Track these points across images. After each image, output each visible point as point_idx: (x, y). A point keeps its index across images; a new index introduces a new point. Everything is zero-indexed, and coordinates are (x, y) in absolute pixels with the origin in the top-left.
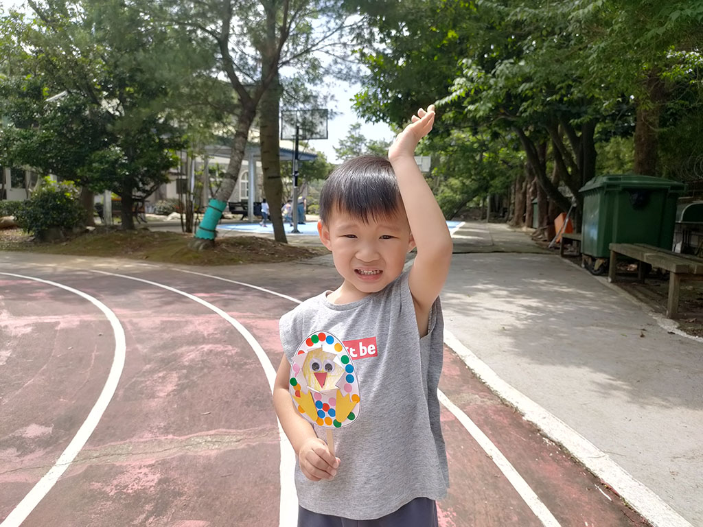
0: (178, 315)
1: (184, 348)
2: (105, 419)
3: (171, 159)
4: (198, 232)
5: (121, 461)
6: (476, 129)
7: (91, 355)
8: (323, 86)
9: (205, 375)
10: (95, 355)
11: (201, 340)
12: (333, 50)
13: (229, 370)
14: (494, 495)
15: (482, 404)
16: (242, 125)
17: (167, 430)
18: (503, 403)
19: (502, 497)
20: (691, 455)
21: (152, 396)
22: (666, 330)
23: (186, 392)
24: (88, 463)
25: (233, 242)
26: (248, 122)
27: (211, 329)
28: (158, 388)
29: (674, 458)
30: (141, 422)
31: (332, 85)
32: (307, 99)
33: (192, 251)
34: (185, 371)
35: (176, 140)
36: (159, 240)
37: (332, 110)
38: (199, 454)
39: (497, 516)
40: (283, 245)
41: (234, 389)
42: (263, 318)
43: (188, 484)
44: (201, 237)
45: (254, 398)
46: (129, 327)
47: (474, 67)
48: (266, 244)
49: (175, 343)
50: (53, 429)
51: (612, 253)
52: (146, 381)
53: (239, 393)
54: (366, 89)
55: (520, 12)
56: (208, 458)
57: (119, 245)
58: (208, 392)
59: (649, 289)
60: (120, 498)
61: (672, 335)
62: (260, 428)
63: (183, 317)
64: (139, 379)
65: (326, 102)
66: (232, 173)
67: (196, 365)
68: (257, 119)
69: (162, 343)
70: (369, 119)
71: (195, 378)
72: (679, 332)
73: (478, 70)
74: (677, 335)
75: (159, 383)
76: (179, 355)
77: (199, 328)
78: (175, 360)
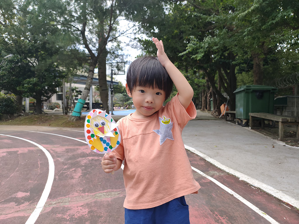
0: (72, 146)
1: (80, 159)
2: (53, 188)
5: (67, 205)
7: (38, 163)
9: (93, 168)
10: (40, 163)
11: (87, 155)
12: (130, 36)
14: (241, 209)
15: (220, 175)
16: (91, 67)
17: (85, 191)
18: (228, 174)
19: (244, 210)
21: (72, 178)
22: (281, 145)
23: (87, 176)
24: (52, 206)
26: (94, 66)
27: (89, 151)
28: (74, 175)
30: (71, 188)
33: (70, 122)
34: (84, 168)
36: (54, 118)
38: (103, 200)
39: (246, 217)
43: (103, 213)
44: (74, 116)
46: (52, 152)
49: (74, 157)
50: (30, 193)
51: (250, 117)
52: (67, 172)
54: (142, 53)
56: (108, 201)
57: (36, 120)
58: (97, 175)
59: (267, 131)
60: (73, 220)
63: (75, 147)
64: (63, 171)
66: (87, 87)
69: (69, 157)
71: (89, 170)
72: (286, 145)
73: (196, 41)
74: (287, 146)
75: (73, 173)
76: (78, 161)
77: (83, 151)
78: (77, 164)
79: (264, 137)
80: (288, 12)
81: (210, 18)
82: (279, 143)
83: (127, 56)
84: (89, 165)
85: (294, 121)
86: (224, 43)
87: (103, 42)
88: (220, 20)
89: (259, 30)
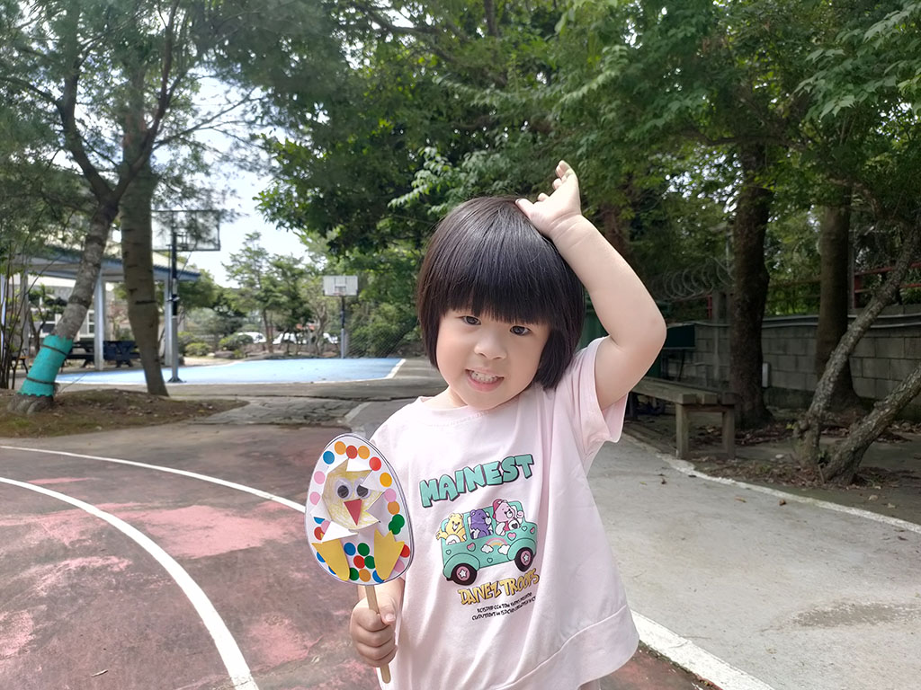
0: (10, 516)
1: (33, 570)
4: (21, 387)
6: (419, 241)
8: (220, 177)
9: (81, 609)
11: (61, 553)
12: (234, 130)
16: (96, 227)
20: (777, 625)
22: (684, 474)
23: (55, 641)
25: (83, 400)
26: (106, 223)
27: (74, 534)
29: (763, 631)
31: (232, 175)
33: (15, 415)
34: (43, 607)
37: (233, 210)
40: (164, 400)
41: (138, 625)
42: (158, 508)
44: (29, 394)
45: (177, 636)
47: (439, 158)
48: (136, 399)
49: (14, 563)
53: (148, 631)
54: (276, 185)
55: (489, 94)
58: (95, 636)
59: (644, 426)
61: (694, 479)
63: (21, 519)
65: (224, 199)
66: (81, 296)
67: (61, 594)
68: (118, 219)
70: (281, 224)
71: (64, 616)
72: (699, 474)
73: (443, 162)
74: (699, 478)
76: (26, 581)
77: (51, 533)
78: (21, 591)
79: (638, 448)
80: (696, 98)
81: (483, 97)
82: (678, 469)
83: (224, 193)
84: (64, 596)
85: (715, 402)
86: (523, 173)
87: (140, 144)
88: (510, 105)
89: (619, 141)
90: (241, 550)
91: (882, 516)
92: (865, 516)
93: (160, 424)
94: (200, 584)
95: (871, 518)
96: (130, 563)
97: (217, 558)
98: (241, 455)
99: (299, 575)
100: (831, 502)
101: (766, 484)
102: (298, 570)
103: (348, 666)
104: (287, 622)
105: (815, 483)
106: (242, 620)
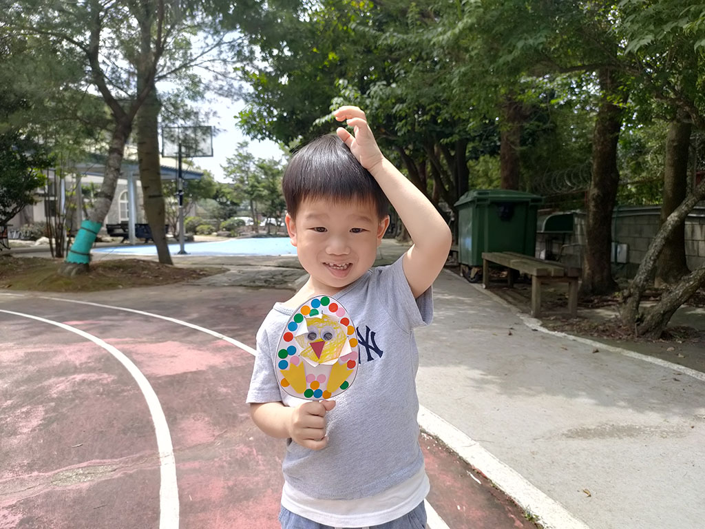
0: (46, 345)
1: (53, 380)
3: (36, 178)
4: (70, 257)
8: (205, 102)
9: (76, 406)
11: (72, 370)
12: (213, 66)
13: (104, 399)
16: (116, 141)
17: (31, 467)
20: (549, 435)
21: (14, 433)
22: (530, 328)
23: (55, 425)
25: (110, 266)
26: (123, 138)
27: (84, 358)
28: (21, 424)
31: (213, 101)
32: (187, 115)
33: (62, 277)
34: (53, 404)
35: (41, 157)
36: (23, 266)
37: (214, 127)
38: (70, 488)
40: (168, 267)
41: (109, 418)
42: (144, 342)
43: (55, 521)
44: (72, 262)
45: (132, 425)
47: (350, 87)
48: (148, 267)
49: (42, 375)
51: (484, 261)
52: (6, 418)
53: (115, 422)
54: (250, 106)
55: (390, 36)
56: (80, 491)
58: (80, 423)
59: (517, 292)
61: (536, 332)
62: (138, 455)
63: (52, 347)
66: (106, 192)
67: (66, 396)
68: (133, 136)
69: (25, 376)
70: (255, 137)
71: (64, 410)
72: (541, 329)
73: (354, 91)
74: (540, 331)
75: (22, 418)
76: (46, 387)
77: (70, 357)
78: (42, 393)
79: (505, 308)
81: (386, 39)
82: (528, 324)
84: (67, 398)
85: (562, 274)
88: (407, 44)
90: (191, 372)
91: (669, 363)
92: (656, 363)
93: (162, 285)
94: (157, 393)
95: (660, 364)
96: (116, 378)
97: (174, 376)
98: (213, 307)
99: (224, 390)
100: (634, 351)
101: (591, 337)
102: (225, 386)
103: (237, 448)
104: (207, 419)
105: (629, 337)
106: (178, 417)
